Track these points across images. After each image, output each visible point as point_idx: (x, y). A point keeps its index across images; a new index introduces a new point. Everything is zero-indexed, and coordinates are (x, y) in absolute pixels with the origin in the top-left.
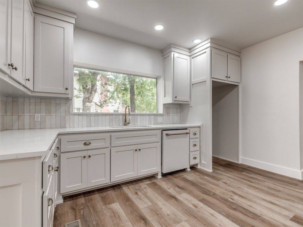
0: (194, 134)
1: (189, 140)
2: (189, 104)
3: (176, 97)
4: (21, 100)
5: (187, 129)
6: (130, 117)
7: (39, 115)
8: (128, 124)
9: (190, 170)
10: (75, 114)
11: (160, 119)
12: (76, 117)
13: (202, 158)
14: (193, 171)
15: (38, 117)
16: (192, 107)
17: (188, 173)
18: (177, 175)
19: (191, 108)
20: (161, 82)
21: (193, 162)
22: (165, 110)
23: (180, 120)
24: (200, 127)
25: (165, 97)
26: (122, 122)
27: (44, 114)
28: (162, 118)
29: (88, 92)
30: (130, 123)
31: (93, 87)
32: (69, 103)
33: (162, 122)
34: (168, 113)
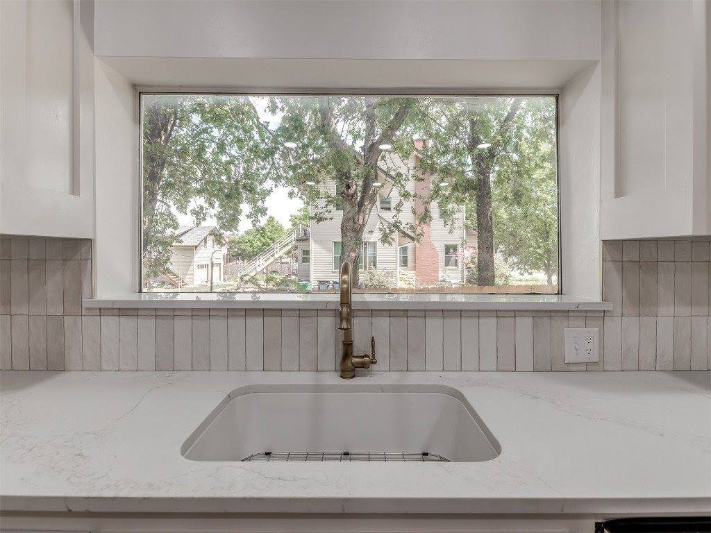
6: (382, 325)
8: (364, 365)
10: (105, 310)
11: (579, 339)
12: (109, 324)
22: (618, 278)
25: (619, 192)
26: (331, 351)
28: (595, 331)
29: (352, 205)
30: (375, 363)
31: (366, 187)
32: (78, 257)
33: (595, 358)
34: (641, 302)
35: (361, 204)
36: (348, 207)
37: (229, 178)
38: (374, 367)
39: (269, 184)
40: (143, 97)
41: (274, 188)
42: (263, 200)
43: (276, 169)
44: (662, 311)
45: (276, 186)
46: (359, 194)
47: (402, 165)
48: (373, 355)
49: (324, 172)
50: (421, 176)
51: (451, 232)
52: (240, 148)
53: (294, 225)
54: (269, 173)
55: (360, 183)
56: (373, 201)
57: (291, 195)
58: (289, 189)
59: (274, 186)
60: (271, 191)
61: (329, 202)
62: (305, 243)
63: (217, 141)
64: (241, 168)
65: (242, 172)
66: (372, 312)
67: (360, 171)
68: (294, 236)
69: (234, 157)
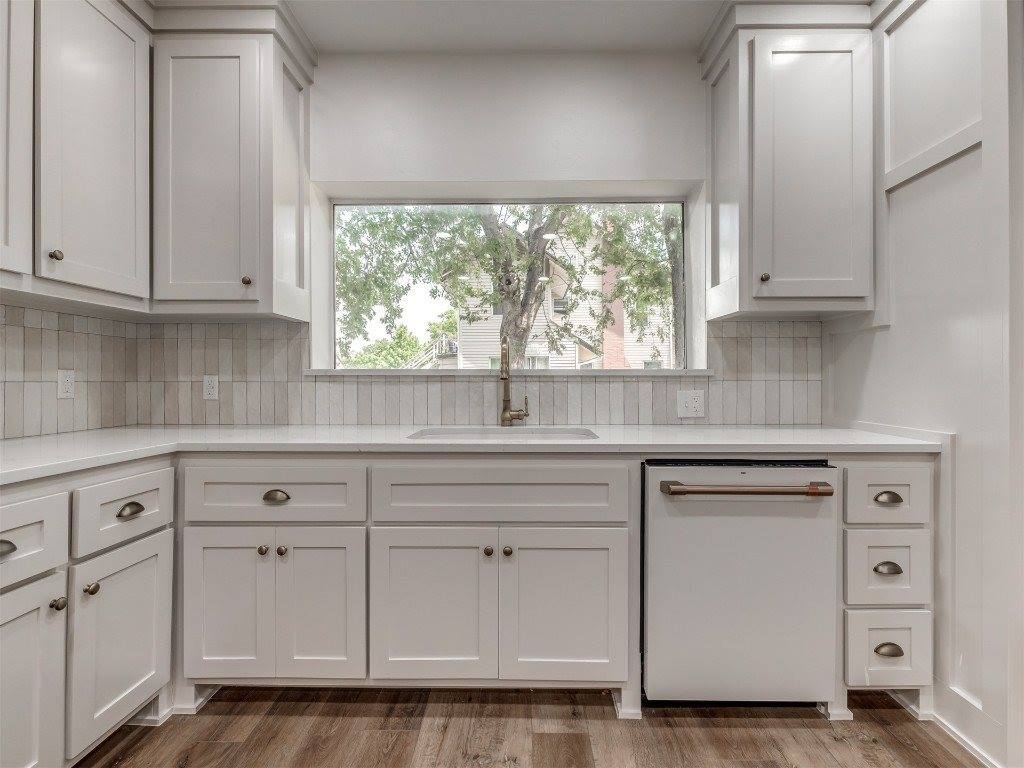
0: (884, 498)
1: (845, 533)
2: (868, 314)
3: (765, 279)
4: (169, 333)
5: (823, 463)
6: (534, 388)
7: (216, 378)
8: (519, 417)
9: (848, 715)
10: (318, 377)
11: (688, 400)
12: (323, 388)
13: (956, 662)
14: (868, 732)
15: (211, 385)
16: (887, 327)
17: (823, 735)
18: (738, 732)
19: (879, 334)
20: (700, 212)
21: (873, 674)
22: (719, 352)
23: (823, 405)
24: (934, 456)
26: (494, 408)
27: (227, 378)
28: (701, 393)
29: (514, 303)
30: (527, 415)
31: (531, 282)
32: (298, 336)
33: (701, 414)
34: (739, 369)
35: (525, 305)
36: (509, 307)
37: (358, 271)
38: (527, 419)
39: (404, 280)
40: (336, 207)
41: (411, 284)
42: (398, 300)
43: (415, 259)
44: (755, 376)
45: (415, 282)
46: (522, 291)
47: (577, 254)
48: (526, 409)
49: (476, 263)
50: (601, 268)
51: (640, 340)
52: (373, 234)
53: (433, 337)
54: (405, 265)
55: (524, 277)
56: (540, 300)
57: (434, 293)
58: (432, 286)
59: (411, 282)
60: (408, 288)
61: (485, 301)
62: (451, 361)
63: (344, 226)
64: (374, 260)
65: (374, 264)
66: (525, 377)
67: (523, 262)
68: (435, 352)
69: (365, 246)
